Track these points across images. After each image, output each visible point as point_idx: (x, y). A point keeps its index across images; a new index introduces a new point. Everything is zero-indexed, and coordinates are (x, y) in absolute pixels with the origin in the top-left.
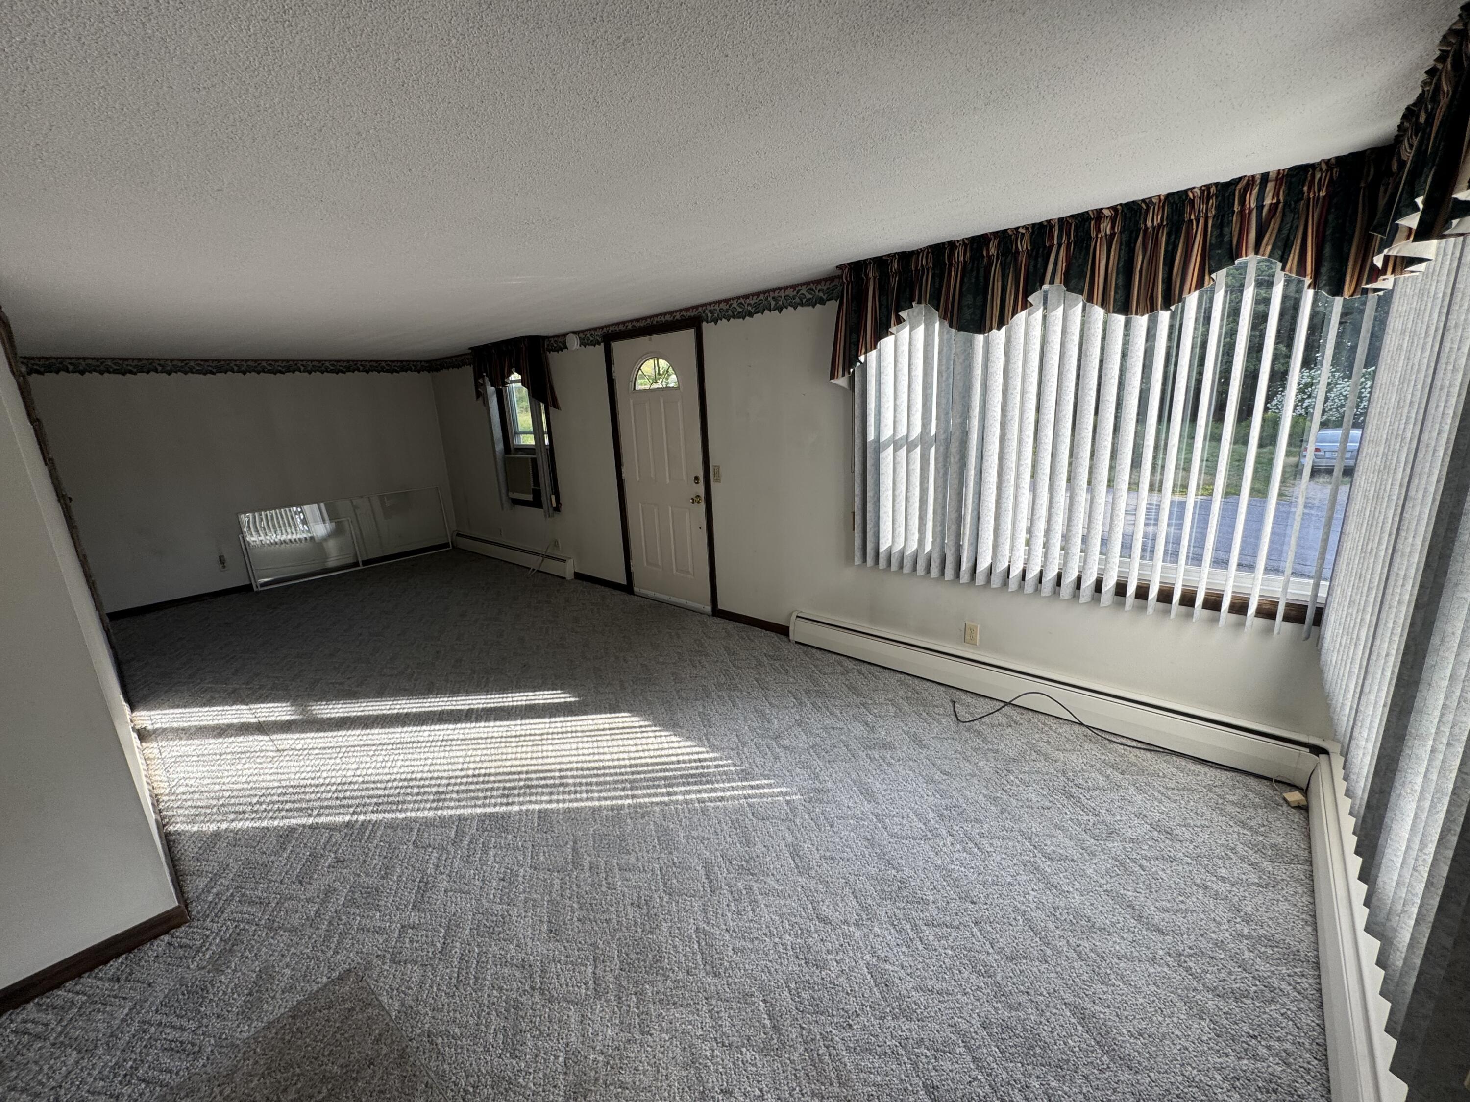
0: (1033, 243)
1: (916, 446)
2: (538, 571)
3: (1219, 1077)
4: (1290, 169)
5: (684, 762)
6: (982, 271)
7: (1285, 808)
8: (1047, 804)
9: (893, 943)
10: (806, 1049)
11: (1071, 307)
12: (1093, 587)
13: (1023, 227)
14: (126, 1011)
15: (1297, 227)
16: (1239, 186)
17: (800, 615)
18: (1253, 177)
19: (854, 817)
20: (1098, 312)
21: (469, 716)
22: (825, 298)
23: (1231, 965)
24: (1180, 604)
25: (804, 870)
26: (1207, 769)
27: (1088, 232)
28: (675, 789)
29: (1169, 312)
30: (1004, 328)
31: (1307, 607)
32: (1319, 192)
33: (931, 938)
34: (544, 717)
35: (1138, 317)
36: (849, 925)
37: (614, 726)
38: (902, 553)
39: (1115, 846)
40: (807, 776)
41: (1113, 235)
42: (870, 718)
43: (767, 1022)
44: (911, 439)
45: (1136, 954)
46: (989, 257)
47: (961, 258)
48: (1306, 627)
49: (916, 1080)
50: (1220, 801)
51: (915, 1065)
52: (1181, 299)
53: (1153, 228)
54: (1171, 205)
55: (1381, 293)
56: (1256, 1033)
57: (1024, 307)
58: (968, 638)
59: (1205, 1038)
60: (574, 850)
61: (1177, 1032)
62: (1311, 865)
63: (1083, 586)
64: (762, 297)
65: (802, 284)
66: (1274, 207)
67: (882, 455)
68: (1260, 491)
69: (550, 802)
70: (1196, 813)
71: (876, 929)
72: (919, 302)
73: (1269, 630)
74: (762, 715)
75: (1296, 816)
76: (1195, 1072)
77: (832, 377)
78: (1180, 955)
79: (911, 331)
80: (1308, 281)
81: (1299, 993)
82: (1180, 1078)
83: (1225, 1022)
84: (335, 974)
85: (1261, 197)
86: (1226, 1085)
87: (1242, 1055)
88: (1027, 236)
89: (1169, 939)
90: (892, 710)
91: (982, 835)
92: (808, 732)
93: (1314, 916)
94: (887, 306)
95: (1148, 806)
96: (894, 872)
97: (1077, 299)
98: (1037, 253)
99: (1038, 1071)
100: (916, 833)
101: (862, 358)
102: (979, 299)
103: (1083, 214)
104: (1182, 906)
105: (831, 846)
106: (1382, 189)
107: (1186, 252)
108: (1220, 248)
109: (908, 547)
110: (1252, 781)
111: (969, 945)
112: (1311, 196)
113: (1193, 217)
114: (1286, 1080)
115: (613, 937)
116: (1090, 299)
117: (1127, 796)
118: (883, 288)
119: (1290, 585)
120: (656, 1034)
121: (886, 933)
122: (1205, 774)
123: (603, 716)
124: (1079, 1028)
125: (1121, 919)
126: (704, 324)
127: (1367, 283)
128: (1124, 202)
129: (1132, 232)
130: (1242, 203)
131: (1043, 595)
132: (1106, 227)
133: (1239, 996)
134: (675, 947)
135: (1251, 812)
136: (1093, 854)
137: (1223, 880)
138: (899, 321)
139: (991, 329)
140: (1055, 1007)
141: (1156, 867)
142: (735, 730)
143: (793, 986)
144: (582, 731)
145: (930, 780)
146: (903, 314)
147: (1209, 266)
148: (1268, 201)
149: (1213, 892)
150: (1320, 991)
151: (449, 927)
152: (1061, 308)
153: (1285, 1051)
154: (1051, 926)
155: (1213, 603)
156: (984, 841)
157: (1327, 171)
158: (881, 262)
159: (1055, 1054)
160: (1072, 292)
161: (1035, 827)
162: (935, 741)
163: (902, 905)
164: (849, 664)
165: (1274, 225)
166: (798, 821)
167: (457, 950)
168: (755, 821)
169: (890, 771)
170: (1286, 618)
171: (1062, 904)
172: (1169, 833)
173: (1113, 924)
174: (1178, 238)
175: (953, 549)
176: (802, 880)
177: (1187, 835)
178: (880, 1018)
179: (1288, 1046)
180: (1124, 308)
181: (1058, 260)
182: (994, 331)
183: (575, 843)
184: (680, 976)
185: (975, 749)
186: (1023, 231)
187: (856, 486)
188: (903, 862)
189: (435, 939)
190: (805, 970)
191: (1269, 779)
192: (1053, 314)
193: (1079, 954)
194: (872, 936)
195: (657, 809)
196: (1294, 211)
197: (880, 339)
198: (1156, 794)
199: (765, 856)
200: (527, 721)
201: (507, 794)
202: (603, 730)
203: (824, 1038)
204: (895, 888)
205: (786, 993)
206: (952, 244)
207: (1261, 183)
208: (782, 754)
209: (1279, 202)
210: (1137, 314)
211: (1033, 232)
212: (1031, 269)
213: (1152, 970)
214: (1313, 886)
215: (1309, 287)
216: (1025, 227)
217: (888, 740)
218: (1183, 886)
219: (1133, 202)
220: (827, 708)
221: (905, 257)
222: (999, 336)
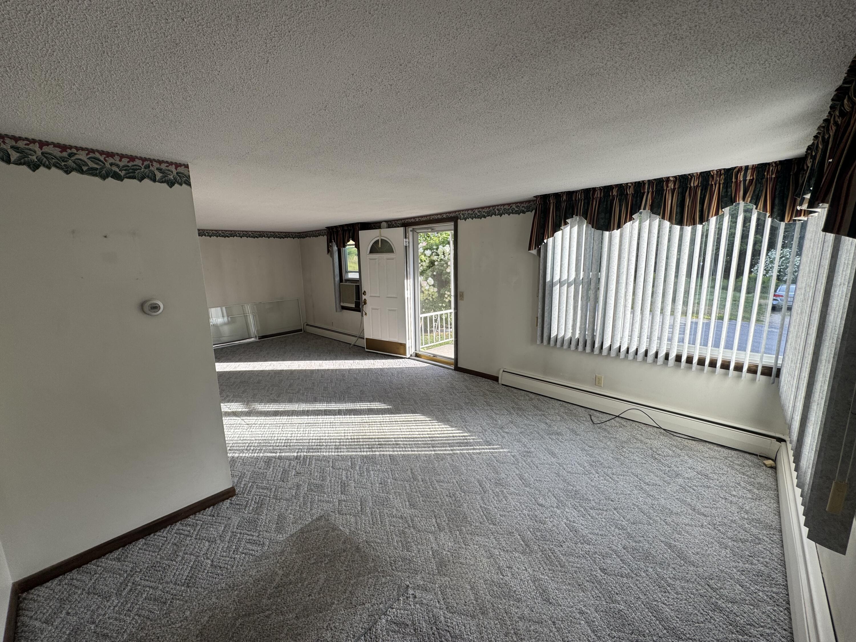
0: (635, 190)
1: (572, 285)
2: (354, 345)
3: (735, 570)
4: (758, 165)
5: (456, 436)
6: (609, 202)
7: (764, 468)
8: (644, 462)
9: (576, 516)
10: (543, 554)
11: (653, 221)
12: (664, 357)
13: (630, 183)
14: (223, 528)
15: (762, 190)
16: (735, 171)
17: (505, 370)
18: (741, 167)
19: (547, 464)
20: (667, 224)
21: (339, 412)
22: (525, 210)
23: (739, 529)
24: (709, 366)
25: (528, 485)
26: (724, 450)
27: (663, 187)
28: (455, 448)
29: (701, 226)
30: (619, 230)
31: (772, 368)
32: (772, 175)
33: (594, 514)
34: (379, 414)
35: (687, 227)
36: (553, 508)
37: (416, 419)
38: (563, 338)
39: (680, 481)
40: (520, 446)
41: (674, 189)
42: (548, 421)
43: (522, 543)
44: (570, 281)
45: (693, 524)
46: (613, 196)
47: (599, 196)
48: (772, 377)
49: (596, 566)
50: (731, 464)
51: (595, 562)
52: (708, 220)
53: (694, 187)
54: (703, 177)
55: (802, 221)
56: (752, 555)
57: (630, 221)
58: (597, 383)
59: (728, 556)
60: (412, 473)
61: (715, 553)
62: (778, 491)
63: (659, 356)
64: (491, 208)
65: (513, 203)
66: (751, 181)
67: (554, 288)
68: (747, 318)
69: (394, 451)
70: (719, 468)
71: (567, 510)
72: (577, 215)
73: (754, 380)
74: (492, 417)
75: (770, 471)
76: (724, 568)
77: (529, 249)
78: (715, 525)
79: (571, 228)
80: (768, 214)
81: (772, 541)
82: (717, 570)
83: (737, 551)
84: (314, 518)
85: (745, 176)
86: (739, 573)
87: (746, 562)
88: (632, 187)
89: (709, 518)
90: (559, 418)
91: (613, 474)
92: (518, 427)
93: (779, 512)
94: (560, 216)
95: (695, 464)
96: (571, 487)
97: (656, 217)
98: (637, 195)
99: (651, 565)
100: (579, 472)
101: (545, 241)
102: (608, 215)
103: (660, 179)
104: (714, 506)
105: (539, 476)
106: (801, 175)
107: (710, 200)
108: (726, 198)
109: (566, 336)
110: (748, 456)
111: (613, 518)
112: (769, 177)
113: (713, 183)
114: (766, 572)
115: (441, 509)
116: (663, 218)
117: (684, 460)
118: (558, 207)
119: (764, 358)
120: (472, 546)
121: (572, 512)
122: (723, 451)
123: (409, 415)
124: (669, 550)
125: (685, 510)
126: (459, 220)
127: (795, 217)
128: (680, 174)
129: (684, 188)
130: (736, 178)
131: (638, 360)
132: (671, 185)
133: (743, 541)
134: (472, 513)
135: (747, 468)
136: (669, 483)
137: (734, 496)
138: (566, 224)
139: (613, 230)
140: (657, 542)
141: (701, 490)
142: (480, 424)
143: (531, 530)
144: (400, 421)
145: (583, 450)
146: (568, 221)
147: (721, 205)
148: (748, 178)
149: (729, 501)
150: (782, 541)
151: (361, 502)
152: (648, 221)
153: (766, 562)
154: (651, 511)
155: (725, 366)
156: (614, 476)
157: (775, 166)
158: (557, 196)
159: (659, 559)
160: (654, 214)
161: (639, 471)
162: (583, 432)
163: (578, 501)
164: (533, 396)
165: (752, 189)
166: (520, 464)
167: (368, 510)
168: (498, 464)
169: (562, 445)
170: (763, 373)
171: (656, 503)
172: (706, 476)
173: (681, 512)
174: (706, 192)
175: (591, 337)
176: (528, 489)
177: (716, 477)
178: (575, 544)
179: (767, 560)
180: (680, 223)
181: (648, 199)
182: (615, 230)
183: (411, 470)
184: (477, 524)
185: (604, 437)
186: (630, 185)
187: (539, 303)
188: (575, 483)
189: (357, 506)
190: (536, 524)
191: (757, 455)
192: (644, 223)
193: (666, 523)
194: (565, 513)
195: (448, 457)
196: (761, 183)
197: (555, 232)
198: (699, 459)
199: (507, 478)
200: (371, 416)
201: (371, 447)
202: (411, 421)
203: (550, 550)
204: (573, 494)
205: (529, 533)
206: (594, 189)
207: (745, 170)
208: (506, 436)
209: (753, 179)
210: (686, 225)
211: (635, 185)
212: (634, 202)
213: (701, 530)
214: (779, 500)
215: (769, 217)
216: (632, 183)
217: (559, 431)
218: (714, 498)
219: (684, 175)
220: (525, 416)
221: (570, 194)
222: (616, 233)
